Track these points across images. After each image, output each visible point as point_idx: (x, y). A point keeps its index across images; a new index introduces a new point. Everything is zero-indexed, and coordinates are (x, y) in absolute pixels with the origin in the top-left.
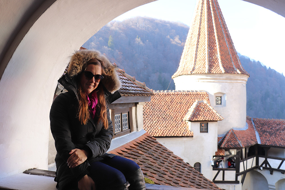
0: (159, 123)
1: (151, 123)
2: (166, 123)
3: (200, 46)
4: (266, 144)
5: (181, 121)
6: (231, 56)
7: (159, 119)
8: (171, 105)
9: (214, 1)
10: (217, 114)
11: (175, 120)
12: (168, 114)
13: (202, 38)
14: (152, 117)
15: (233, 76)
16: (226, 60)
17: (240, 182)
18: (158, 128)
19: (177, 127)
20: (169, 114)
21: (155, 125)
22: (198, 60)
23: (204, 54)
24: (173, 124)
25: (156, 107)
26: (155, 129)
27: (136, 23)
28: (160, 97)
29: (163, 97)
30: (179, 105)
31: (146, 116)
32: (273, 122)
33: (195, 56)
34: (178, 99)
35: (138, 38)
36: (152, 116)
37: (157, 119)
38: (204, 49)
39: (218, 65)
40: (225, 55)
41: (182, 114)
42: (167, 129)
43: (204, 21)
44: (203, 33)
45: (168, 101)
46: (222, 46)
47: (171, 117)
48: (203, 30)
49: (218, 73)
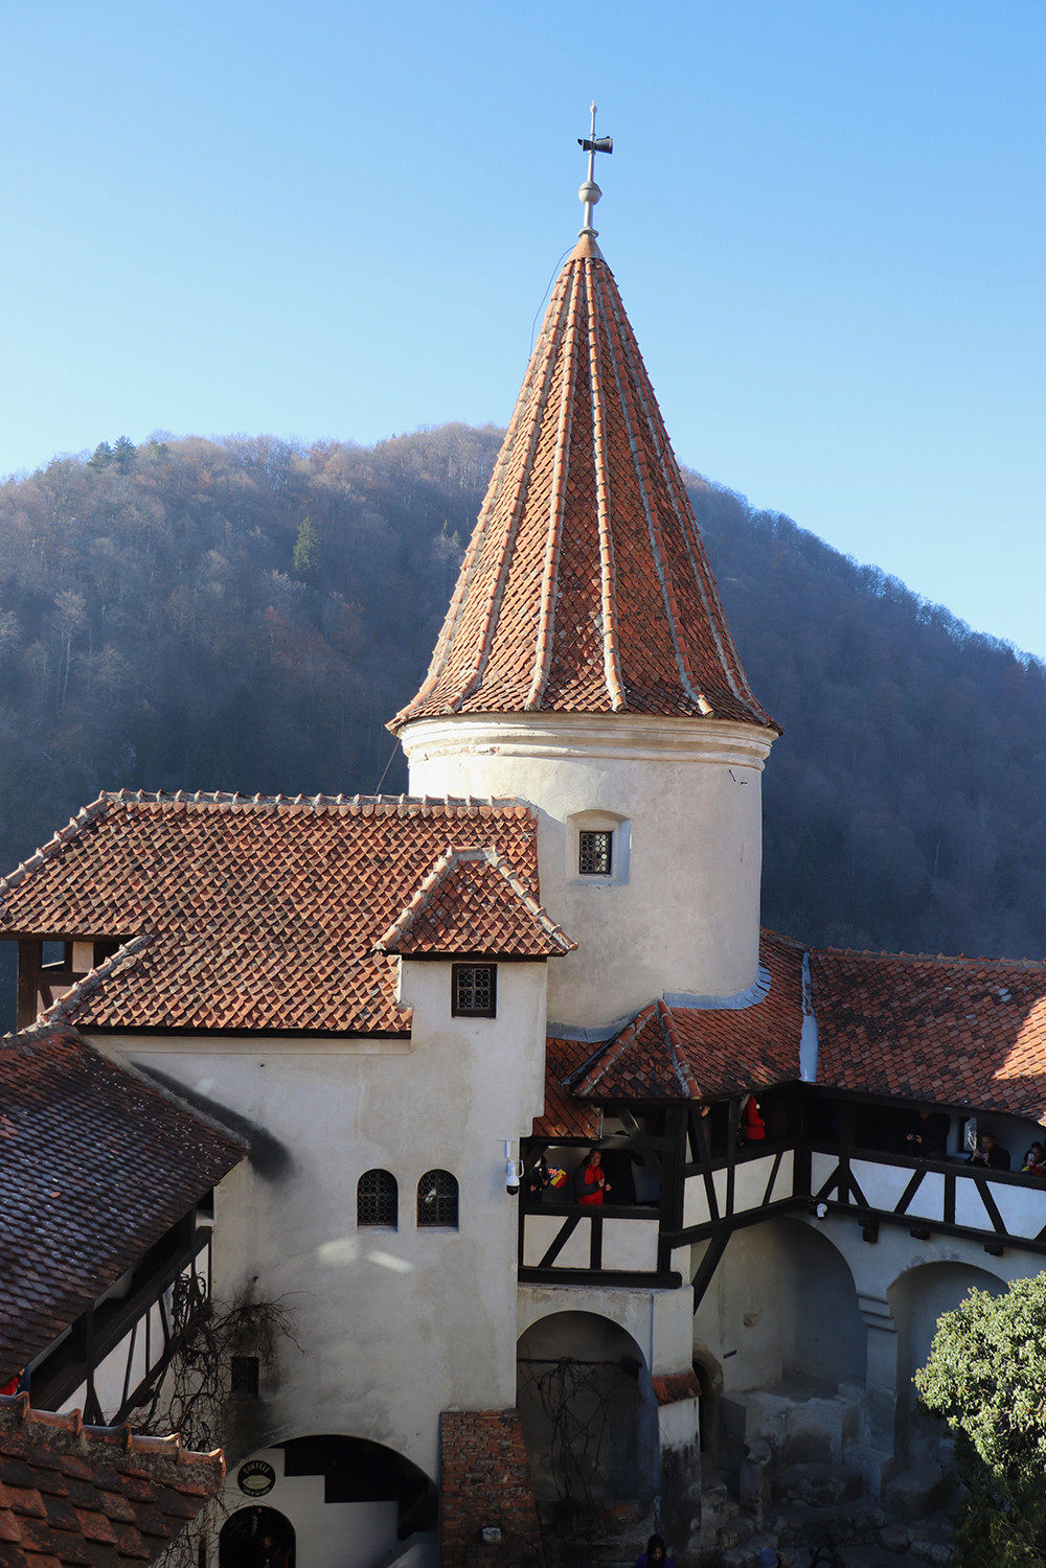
0: (245, 962)
1: (208, 960)
2: (284, 963)
3: (520, 570)
4: (841, 1084)
5: (363, 953)
6: (674, 624)
7: (249, 939)
8: (326, 872)
9: (611, 347)
10: (544, 920)
11: (334, 949)
12: (304, 916)
13: (532, 533)
14: (218, 931)
15: (671, 727)
16: (641, 645)
17: (687, 1278)
18: (235, 983)
19: (336, 986)
20: (310, 917)
21: (226, 968)
22: (500, 643)
23: (534, 609)
24: (317, 969)
25: (250, 877)
26: (220, 991)
27: (444, 460)
28: (282, 828)
29: (294, 829)
30: (369, 871)
31: (191, 921)
32: (901, 969)
33: (489, 622)
34: (371, 842)
35: (449, 534)
36: (218, 922)
37: (243, 937)
38: (533, 587)
39: (597, 671)
40: (640, 617)
41: (379, 918)
42: (279, 992)
43: (548, 447)
44: (537, 504)
45: (316, 848)
46: (632, 571)
47: (316, 932)
48: (540, 490)
49: (585, 710)
